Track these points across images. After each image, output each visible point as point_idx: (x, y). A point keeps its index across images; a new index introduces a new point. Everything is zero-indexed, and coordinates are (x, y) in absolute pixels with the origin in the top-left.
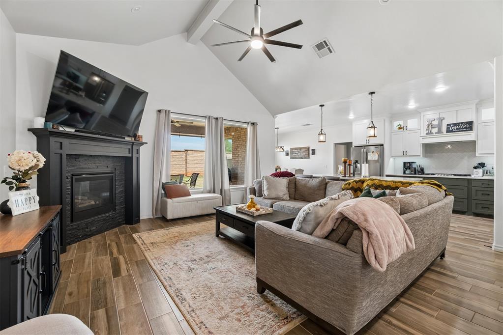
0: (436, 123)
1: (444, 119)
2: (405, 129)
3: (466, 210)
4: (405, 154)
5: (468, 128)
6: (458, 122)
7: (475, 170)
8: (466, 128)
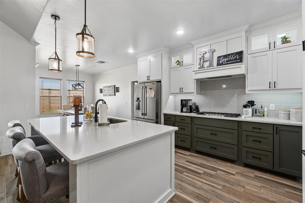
0: (207, 56)
1: (215, 51)
2: (181, 64)
3: (237, 160)
4: (181, 91)
5: (238, 59)
6: (228, 54)
7: (245, 109)
8: (236, 59)
